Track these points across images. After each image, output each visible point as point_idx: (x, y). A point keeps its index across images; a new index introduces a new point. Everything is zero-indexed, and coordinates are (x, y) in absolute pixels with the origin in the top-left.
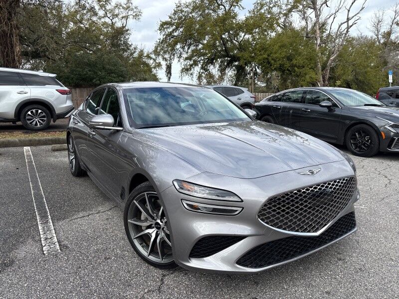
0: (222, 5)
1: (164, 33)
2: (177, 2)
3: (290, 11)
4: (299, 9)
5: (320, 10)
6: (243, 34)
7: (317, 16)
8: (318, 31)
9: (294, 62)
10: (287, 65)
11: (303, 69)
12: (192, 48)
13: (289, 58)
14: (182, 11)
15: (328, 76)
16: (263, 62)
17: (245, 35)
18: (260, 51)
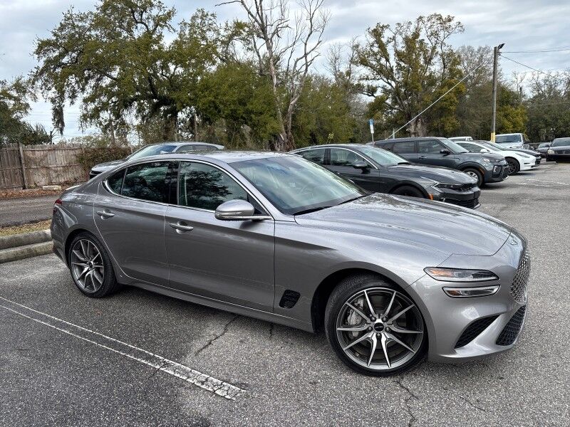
0: (142, 23)
1: (45, 59)
2: (66, 12)
3: (231, 38)
4: (242, 36)
5: (271, 41)
6: (174, 66)
7: (269, 48)
8: (273, 68)
9: (249, 107)
10: (241, 110)
11: (262, 116)
12: (92, 83)
13: (242, 103)
14: (74, 26)
15: (290, 125)
16: (209, 106)
17: (176, 68)
18: (203, 92)
